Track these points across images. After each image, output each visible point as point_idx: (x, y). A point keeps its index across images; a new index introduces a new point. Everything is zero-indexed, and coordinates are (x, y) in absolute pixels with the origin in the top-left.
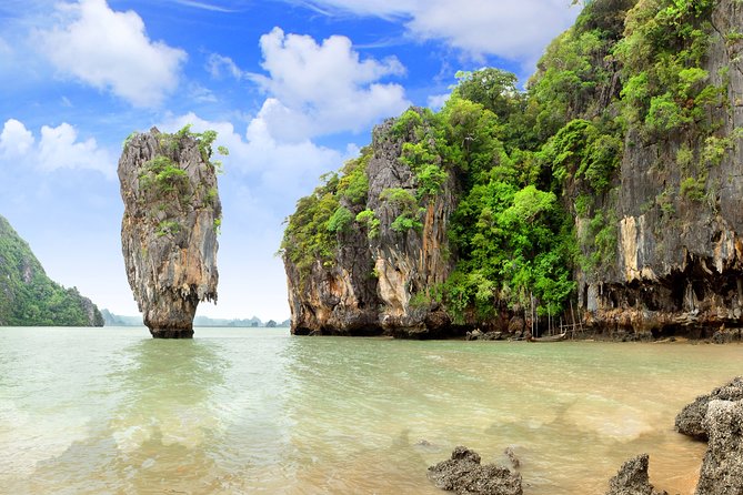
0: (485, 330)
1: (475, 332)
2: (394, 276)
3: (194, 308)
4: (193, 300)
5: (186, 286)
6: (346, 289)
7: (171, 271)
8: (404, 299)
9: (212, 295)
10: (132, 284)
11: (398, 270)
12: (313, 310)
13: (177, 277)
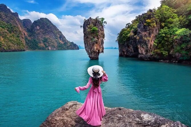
0: (164, 60)
1: (162, 61)
2: (142, 49)
3: (99, 54)
4: (99, 53)
5: (97, 51)
6: (131, 49)
7: (94, 48)
8: (144, 53)
9: (103, 52)
10: (86, 50)
11: (143, 47)
12: (124, 52)
13: (95, 49)
